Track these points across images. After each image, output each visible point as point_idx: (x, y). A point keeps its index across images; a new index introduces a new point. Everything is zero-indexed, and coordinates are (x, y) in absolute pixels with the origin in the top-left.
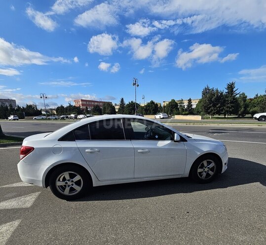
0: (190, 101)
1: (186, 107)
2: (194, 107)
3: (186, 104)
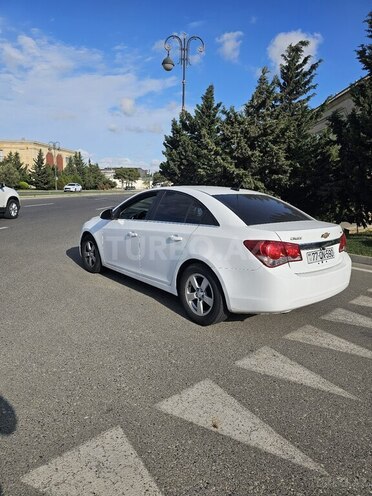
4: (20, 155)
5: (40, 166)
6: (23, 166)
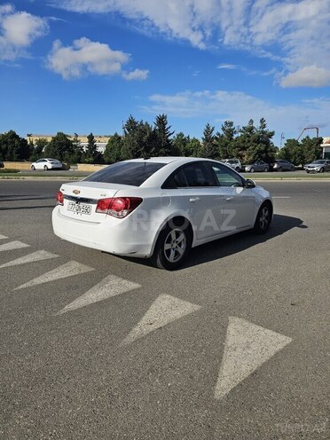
0: (91, 138)
1: (85, 149)
2: (101, 149)
3: (84, 143)
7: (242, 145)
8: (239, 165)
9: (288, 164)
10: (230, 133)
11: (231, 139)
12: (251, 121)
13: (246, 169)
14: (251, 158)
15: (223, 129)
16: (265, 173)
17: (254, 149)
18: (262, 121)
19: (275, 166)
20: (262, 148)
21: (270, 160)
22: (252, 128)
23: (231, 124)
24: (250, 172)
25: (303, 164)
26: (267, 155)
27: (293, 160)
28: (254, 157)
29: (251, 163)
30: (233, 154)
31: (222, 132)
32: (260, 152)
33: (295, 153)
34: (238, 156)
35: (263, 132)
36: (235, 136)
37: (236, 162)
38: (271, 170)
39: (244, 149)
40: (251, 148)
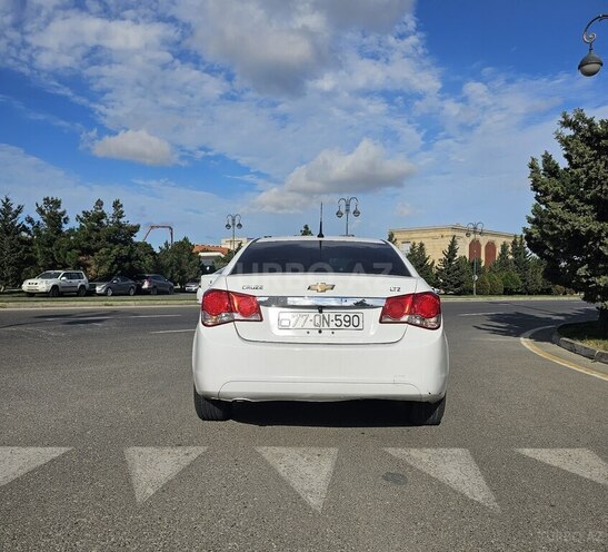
4: (426, 247)
5: (450, 260)
6: (429, 262)
7: (86, 245)
8: (84, 281)
9: (164, 281)
10: (55, 219)
11: (59, 232)
12: (100, 203)
13: (98, 289)
14: (104, 270)
15: (41, 211)
16: (129, 298)
17: (108, 253)
18: (116, 205)
19: (146, 286)
20: (124, 253)
21: (138, 276)
22: (103, 215)
23: (57, 204)
24: (105, 294)
25: (183, 282)
26: (131, 266)
27: (169, 276)
28: (110, 268)
29: (106, 278)
30: (68, 260)
31: (37, 217)
32: (120, 259)
33: (171, 265)
34: (79, 265)
35: (120, 226)
36: (65, 228)
37: (79, 277)
38: (140, 292)
39: (89, 252)
40: (103, 251)
